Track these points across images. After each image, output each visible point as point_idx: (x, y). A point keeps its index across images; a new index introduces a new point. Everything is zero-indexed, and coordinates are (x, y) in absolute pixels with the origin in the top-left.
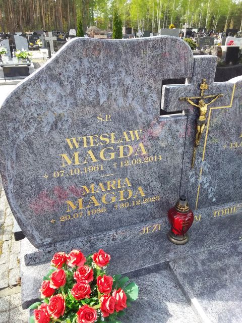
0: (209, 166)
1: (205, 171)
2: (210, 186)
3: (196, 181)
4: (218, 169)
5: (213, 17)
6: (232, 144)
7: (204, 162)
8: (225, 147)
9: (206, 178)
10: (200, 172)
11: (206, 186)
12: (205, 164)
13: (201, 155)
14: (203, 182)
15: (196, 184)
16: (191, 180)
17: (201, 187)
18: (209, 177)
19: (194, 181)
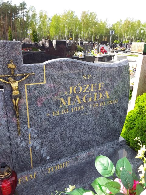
0: (36, 131)
1: (34, 136)
2: (41, 148)
3: (27, 145)
4: (46, 133)
5: (96, 35)
6: (54, 112)
7: (31, 129)
8: (48, 115)
9: (36, 142)
10: (28, 137)
11: (38, 148)
12: (32, 131)
13: (26, 123)
14: (33, 145)
15: (27, 148)
16: (21, 145)
17: (33, 150)
18: (39, 141)
19: (24, 146)
